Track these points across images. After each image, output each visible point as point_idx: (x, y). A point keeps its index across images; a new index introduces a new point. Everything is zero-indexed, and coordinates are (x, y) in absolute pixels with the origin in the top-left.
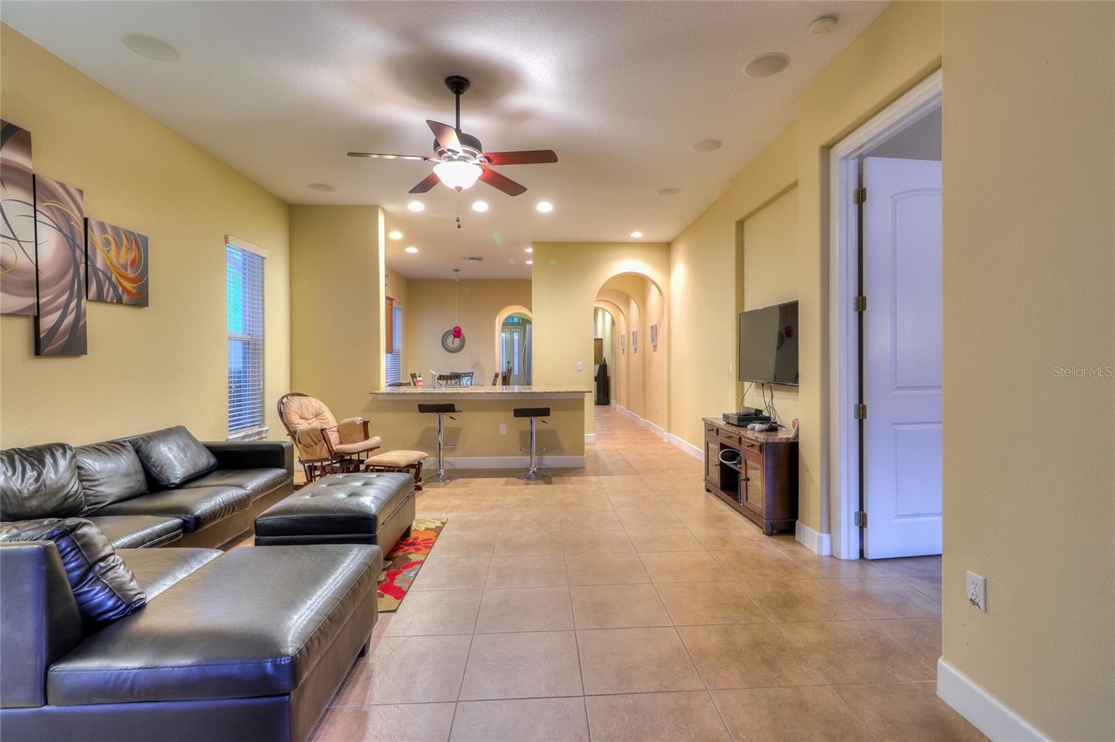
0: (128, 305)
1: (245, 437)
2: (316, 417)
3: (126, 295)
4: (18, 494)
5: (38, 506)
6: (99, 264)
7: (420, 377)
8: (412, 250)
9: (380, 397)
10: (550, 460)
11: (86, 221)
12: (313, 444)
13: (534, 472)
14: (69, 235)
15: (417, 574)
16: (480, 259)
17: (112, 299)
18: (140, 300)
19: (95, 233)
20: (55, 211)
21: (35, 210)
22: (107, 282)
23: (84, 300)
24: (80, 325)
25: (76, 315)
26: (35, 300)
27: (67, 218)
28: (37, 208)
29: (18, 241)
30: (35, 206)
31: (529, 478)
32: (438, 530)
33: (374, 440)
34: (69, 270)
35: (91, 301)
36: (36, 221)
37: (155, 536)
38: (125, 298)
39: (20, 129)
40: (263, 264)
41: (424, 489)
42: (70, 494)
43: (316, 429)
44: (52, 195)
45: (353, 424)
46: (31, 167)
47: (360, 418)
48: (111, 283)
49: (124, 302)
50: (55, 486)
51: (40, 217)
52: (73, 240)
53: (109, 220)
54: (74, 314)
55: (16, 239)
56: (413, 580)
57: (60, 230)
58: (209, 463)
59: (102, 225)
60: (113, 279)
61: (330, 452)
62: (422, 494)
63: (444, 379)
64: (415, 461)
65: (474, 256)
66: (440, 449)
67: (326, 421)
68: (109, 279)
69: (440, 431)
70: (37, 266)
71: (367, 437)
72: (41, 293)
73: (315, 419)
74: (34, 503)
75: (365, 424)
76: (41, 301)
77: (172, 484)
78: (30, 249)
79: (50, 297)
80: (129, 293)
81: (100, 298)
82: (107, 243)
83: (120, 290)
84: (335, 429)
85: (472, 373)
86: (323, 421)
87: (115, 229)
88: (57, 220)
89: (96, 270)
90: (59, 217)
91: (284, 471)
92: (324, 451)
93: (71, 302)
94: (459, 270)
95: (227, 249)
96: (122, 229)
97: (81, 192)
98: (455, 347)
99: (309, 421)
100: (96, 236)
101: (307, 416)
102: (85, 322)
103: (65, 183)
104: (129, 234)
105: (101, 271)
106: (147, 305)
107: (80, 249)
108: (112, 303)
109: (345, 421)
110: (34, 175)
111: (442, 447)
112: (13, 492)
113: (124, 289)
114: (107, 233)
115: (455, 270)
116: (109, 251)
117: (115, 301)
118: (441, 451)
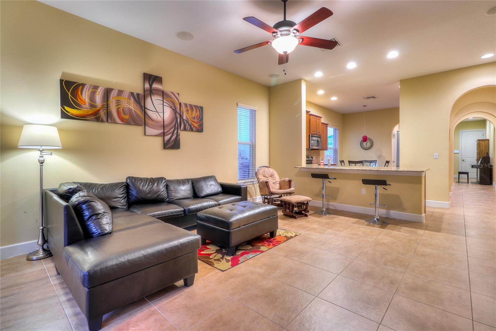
0: (195, 131)
1: (245, 183)
2: (271, 176)
3: (194, 128)
4: (145, 192)
5: (150, 197)
6: (184, 118)
7: (322, 160)
8: (334, 98)
9: (302, 170)
10: (394, 214)
11: (180, 104)
12: (263, 188)
13: (377, 219)
14: (174, 109)
15: (254, 256)
16: (374, 97)
17: (189, 130)
18: (200, 130)
19: (183, 107)
20: (170, 101)
21: (163, 102)
22: (187, 124)
23: (179, 130)
24: (178, 139)
25: (176, 135)
26: (163, 131)
27: (173, 103)
28: (164, 101)
29: (158, 112)
30: (163, 101)
31: (374, 222)
32: (288, 238)
33: (292, 189)
34: (174, 120)
35: (182, 130)
36: (163, 105)
37: (170, 213)
38: (194, 129)
39: (158, 77)
40: (255, 113)
41: (309, 216)
42: (161, 194)
43: (263, 182)
44: (168, 96)
45: (284, 181)
46: (162, 88)
47: (288, 179)
48: (189, 124)
49: (194, 130)
50: (156, 191)
51: (165, 104)
52: (175, 110)
53: (188, 102)
54: (175, 135)
55: (157, 112)
56: (249, 259)
57: (171, 107)
58: (218, 191)
59: (186, 105)
60: (190, 123)
61: (269, 192)
62: (307, 218)
63: (354, 163)
64: (305, 201)
65: (369, 96)
66: (323, 198)
67: (275, 179)
68: (188, 123)
69: (323, 188)
70: (164, 120)
71: (290, 187)
72: (165, 129)
73: (270, 177)
74: (149, 195)
75: (290, 181)
76: (165, 131)
77: (200, 196)
78: (161, 114)
79: (167, 130)
80: (196, 127)
81: (185, 129)
82: (187, 111)
83: (192, 126)
84: (278, 183)
85: (376, 161)
86: (273, 179)
87: (191, 105)
88: (170, 103)
89: (183, 120)
90: (171, 104)
91: (240, 197)
92: (267, 192)
93: (175, 131)
94: (366, 106)
95: (238, 108)
96: (193, 105)
97: (178, 94)
98: (367, 147)
99: (268, 178)
100: (184, 109)
101: (267, 176)
102: (180, 138)
103: (172, 92)
104: (196, 107)
105: (185, 120)
106: (203, 132)
107: (178, 113)
108: (189, 131)
109: (282, 179)
110: (163, 91)
111: (324, 197)
112: (143, 190)
113: (194, 126)
114: (187, 107)
115: (364, 106)
116: (188, 113)
117: (190, 130)
118: (324, 199)
